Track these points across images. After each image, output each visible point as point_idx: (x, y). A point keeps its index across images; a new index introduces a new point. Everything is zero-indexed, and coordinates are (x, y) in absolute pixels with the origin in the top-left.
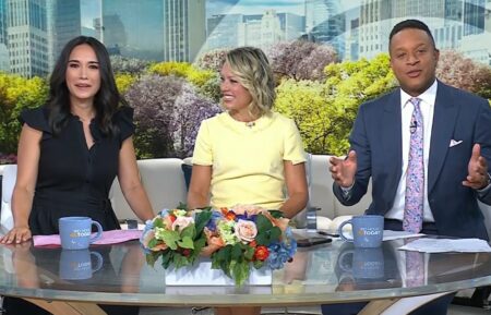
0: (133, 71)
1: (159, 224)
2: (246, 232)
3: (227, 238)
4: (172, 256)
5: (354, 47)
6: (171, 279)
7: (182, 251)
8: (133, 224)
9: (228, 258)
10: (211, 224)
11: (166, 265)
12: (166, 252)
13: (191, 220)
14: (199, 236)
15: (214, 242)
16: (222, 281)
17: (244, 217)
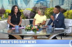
0: (24, 9)
1: (26, 26)
2: (36, 27)
3: (34, 28)
4: (28, 30)
5: (49, 7)
6: (28, 32)
7: (29, 29)
8: (23, 26)
9: (34, 30)
10: (32, 26)
11: (27, 31)
12: (27, 29)
13: (30, 26)
14: (31, 28)
15: (33, 28)
16: (34, 33)
17: (36, 26)
